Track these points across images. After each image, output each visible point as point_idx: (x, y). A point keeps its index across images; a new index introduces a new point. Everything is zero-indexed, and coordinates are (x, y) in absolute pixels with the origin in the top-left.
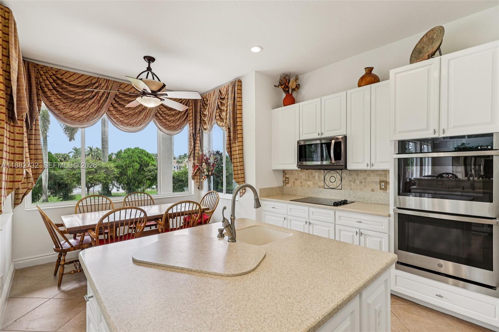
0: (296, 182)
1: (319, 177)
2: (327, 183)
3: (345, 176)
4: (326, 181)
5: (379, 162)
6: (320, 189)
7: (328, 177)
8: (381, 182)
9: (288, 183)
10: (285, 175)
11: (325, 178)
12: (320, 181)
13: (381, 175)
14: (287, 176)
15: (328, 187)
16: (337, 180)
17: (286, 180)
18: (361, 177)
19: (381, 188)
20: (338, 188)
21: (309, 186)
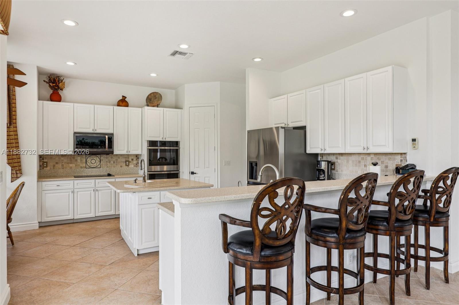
0: (56, 165)
1: (81, 160)
2: (89, 164)
3: (103, 159)
4: (87, 163)
5: (132, 150)
6: (82, 169)
7: (89, 160)
8: (126, 161)
9: (47, 167)
10: (43, 159)
11: (87, 161)
12: (82, 163)
13: (126, 158)
14: (45, 160)
15: (89, 167)
16: (97, 161)
17: (43, 164)
18: (114, 159)
19: (126, 165)
20: (98, 167)
21: (71, 168)
